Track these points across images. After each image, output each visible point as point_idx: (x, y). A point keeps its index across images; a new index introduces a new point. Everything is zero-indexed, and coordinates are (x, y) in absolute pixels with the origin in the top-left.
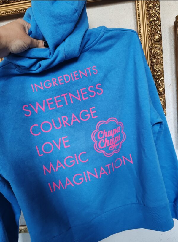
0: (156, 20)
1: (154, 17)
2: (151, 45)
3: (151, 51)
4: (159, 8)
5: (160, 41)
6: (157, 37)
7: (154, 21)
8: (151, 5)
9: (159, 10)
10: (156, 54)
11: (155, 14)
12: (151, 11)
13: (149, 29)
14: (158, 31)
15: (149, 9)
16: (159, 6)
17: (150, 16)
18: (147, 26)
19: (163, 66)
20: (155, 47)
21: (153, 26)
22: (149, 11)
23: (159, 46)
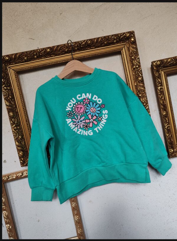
0: (138, 68)
1: (136, 65)
2: (136, 84)
3: (137, 88)
4: (139, 59)
5: (142, 81)
6: (140, 79)
7: (137, 68)
8: (133, 57)
9: (139, 60)
10: (141, 90)
11: (137, 64)
12: (134, 61)
13: (134, 73)
14: (140, 75)
15: (132, 60)
16: (139, 58)
17: (133, 65)
18: (132, 71)
19: (147, 98)
20: (140, 86)
21: (136, 71)
22: (132, 61)
23: (142, 85)
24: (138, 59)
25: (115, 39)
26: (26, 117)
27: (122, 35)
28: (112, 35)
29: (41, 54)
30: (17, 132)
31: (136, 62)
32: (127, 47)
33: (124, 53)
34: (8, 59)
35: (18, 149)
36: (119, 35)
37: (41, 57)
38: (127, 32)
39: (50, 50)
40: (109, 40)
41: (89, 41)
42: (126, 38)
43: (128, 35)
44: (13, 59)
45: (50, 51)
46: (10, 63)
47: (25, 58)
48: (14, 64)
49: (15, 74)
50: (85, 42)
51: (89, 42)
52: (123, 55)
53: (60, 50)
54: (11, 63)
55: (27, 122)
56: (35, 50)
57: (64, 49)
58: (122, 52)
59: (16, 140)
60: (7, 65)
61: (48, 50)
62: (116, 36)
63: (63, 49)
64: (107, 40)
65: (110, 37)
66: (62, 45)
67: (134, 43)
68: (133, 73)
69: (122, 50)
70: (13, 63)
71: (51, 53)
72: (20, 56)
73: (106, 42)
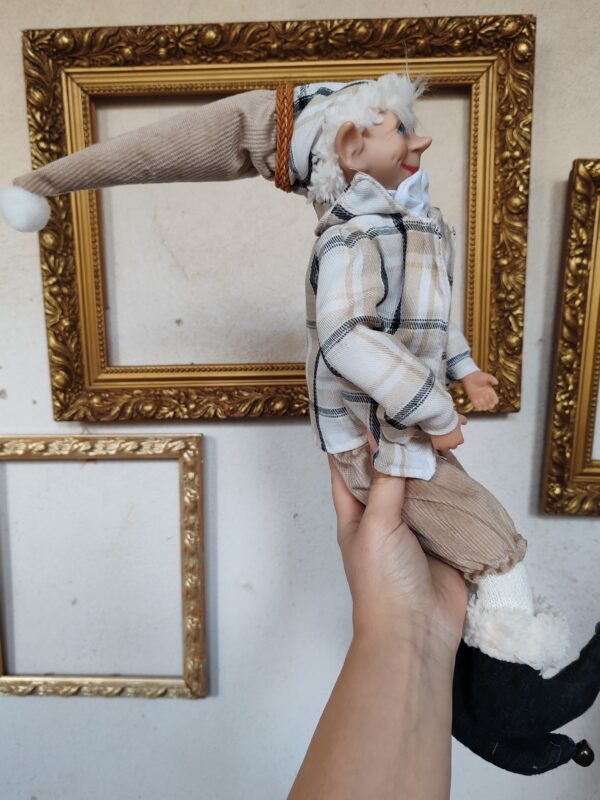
0: (519, 159)
1: (515, 149)
2: (499, 219)
4: (530, 128)
5: (523, 212)
6: (516, 201)
7: (515, 159)
8: (509, 117)
9: (530, 133)
10: (512, 243)
11: (518, 143)
12: (508, 133)
13: (499, 177)
14: (521, 188)
16: (531, 123)
19: (524, 279)
22: (504, 131)
24: (524, 125)
25: (456, 36)
26: (95, 260)
27: (487, 25)
28: (452, 19)
29: (183, 43)
30: (60, 304)
31: (515, 136)
32: (498, 74)
33: (482, 98)
34: (66, 46)
35: (51, 361)
36: (477, 23)
37: (180, 58)
38: (507, 17)
39: (217, 34)
40: (435, 37)
42: (499, 36)
43: (510, 26)
44: (84, 45)
45: (216, 38)
46: (75, 59)
47: (127, 51)
48: (85, 64)
49: (84, 103)
50: (347, 27)
51: (362, 30)
52: (474, 103)
53: (252, 40)
54: (77, 61)
55: (96, 276)
56: (163, 27)
57: (268, 40)
58: (474, 91)
59: (53, 329)
60: (63, 64)
61: (211, 34)
62: (462, 24)
63: (263, 40)
64: (429, 32)
65: (441, 23)
66: (263, 23)
67: (527, 62)
68: (495, 177)
69: (477, 80)
70: (81, 59)
71: (218, 46)
72: (110, 41)
73: (422, 42)
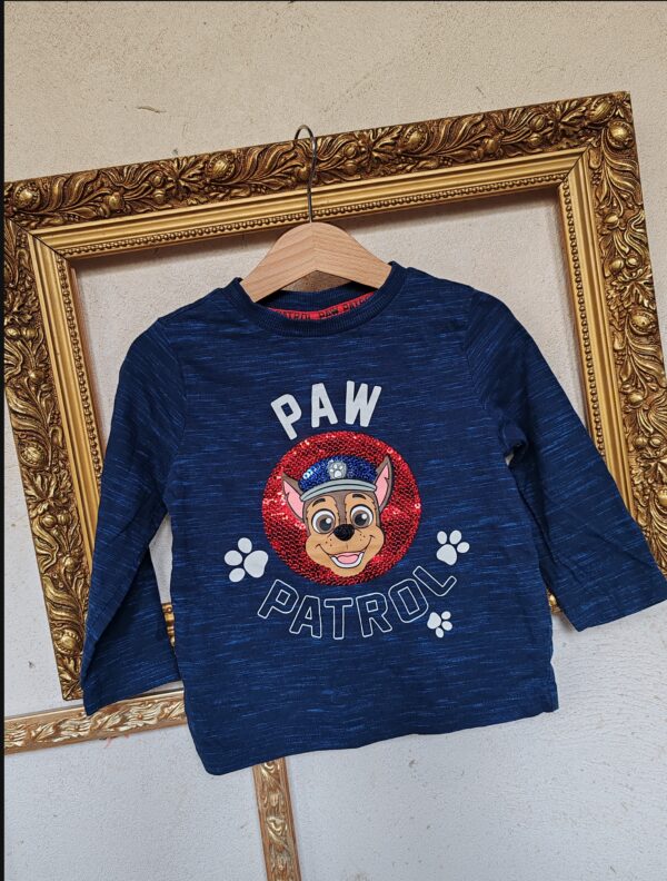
1: (629, 255)
2: (622, 344)
3: (622, 366)
4: (644, 228)
5: (653, 333)
6: (641, 320)
7: (631, 269)
8: (613, 219)
9: (645, 234)
10: (644, 373)
11: (631, 248)
12: (615, 237)
13: (612, 292)
14: (646, 302)
15: (606, 232)
16: (644, 222)
17: (613, 253)
18: (605, 283)
20: (639, 353)
21: (625, 283)
22: (610, 235)
23: (649, 348)
24: (637, 226)
25: (534, 129)
27: (570, 111)
28: (525, 109)
29: (185, 180)
30: (56, 538)
31: (627, 239)
32: (590, 167)
33: (574, 198)
34: (32, 201)
35: (52, 619)
36: (558, 110)
37: (183, 198)
38: (594, 98)
39: (229, 163)
40: (509, 134)
41: (411, 133)
42: (586, 123)
43: (600, 108)
44: (55, 198)
45: (227, 171)
46: (42, 217)
47: (113, 199)
48: (57, 221)
49: (61, 270)
50: (395, 135)
51: (415, 136)
52: (564, 206)
53: (272, 168)
54: (48, 219)
56: (157, 163)
57: (294, 163)
58: (562, 192)
59: (49, 574)
60: (29, 224)
61: (221, 165)
62: (540, 113)
63: (289, 164)
64: (499, 130)
65: (513, 116)
66: (286, 143)
67: (627, 148)
68: (607, 293)
69: (564, 179)
70: (52, 217)
71: (231, 178)
72: (89, 189)
73: (491, 141)
